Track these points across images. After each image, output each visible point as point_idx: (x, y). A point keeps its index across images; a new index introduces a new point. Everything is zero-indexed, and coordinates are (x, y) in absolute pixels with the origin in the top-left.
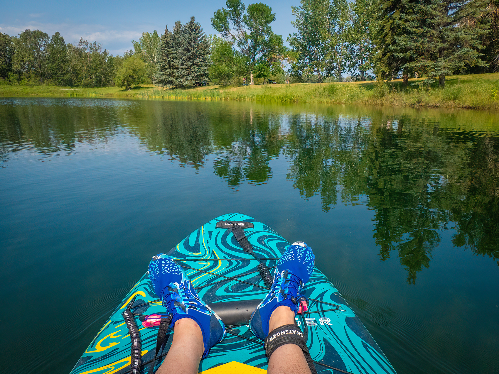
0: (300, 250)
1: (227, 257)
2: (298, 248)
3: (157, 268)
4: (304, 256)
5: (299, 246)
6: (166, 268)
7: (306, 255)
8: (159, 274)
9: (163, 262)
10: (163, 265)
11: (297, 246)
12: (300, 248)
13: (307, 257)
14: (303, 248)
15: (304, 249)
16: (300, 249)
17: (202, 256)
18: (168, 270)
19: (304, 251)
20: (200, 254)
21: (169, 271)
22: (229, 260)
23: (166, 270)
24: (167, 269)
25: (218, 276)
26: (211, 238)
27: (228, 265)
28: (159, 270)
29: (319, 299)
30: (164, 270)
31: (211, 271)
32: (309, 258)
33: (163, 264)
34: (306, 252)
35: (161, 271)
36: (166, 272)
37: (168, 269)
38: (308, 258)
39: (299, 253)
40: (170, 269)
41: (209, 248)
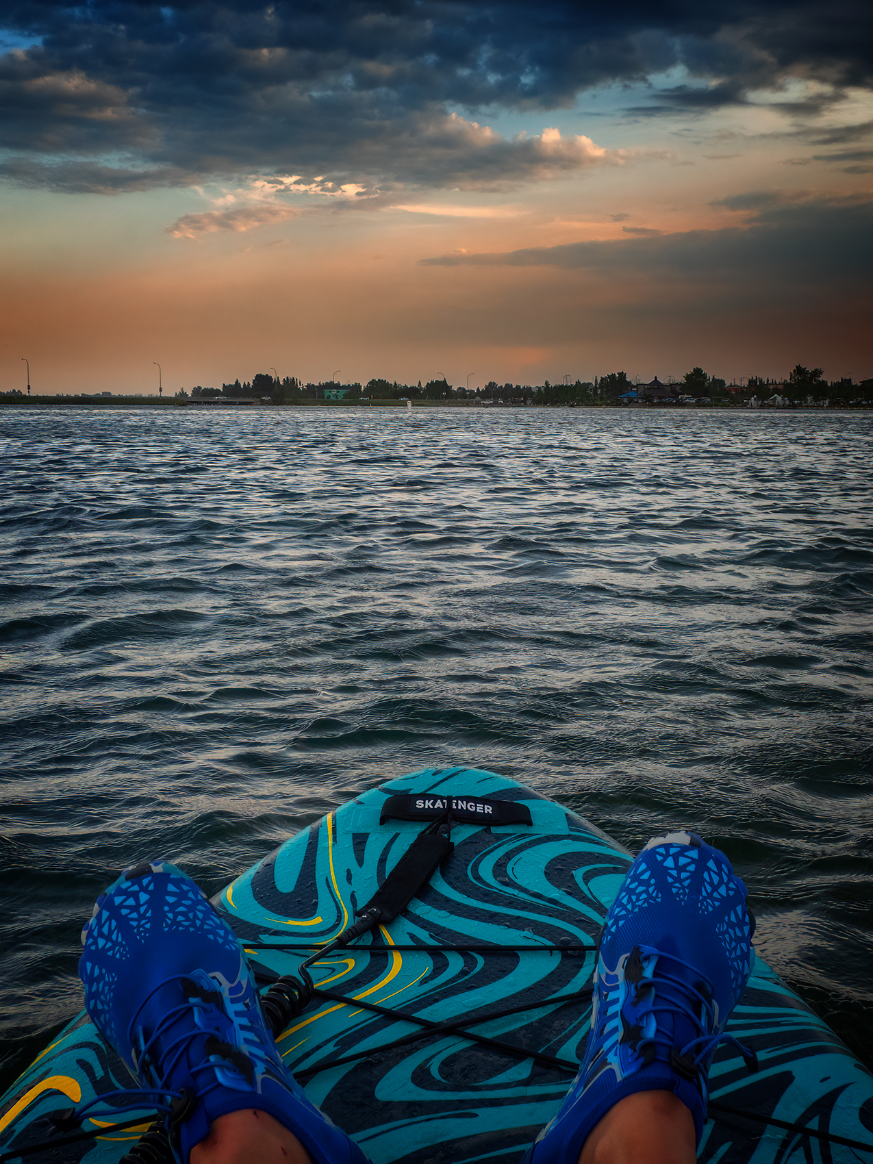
0: (676, 861)
1: (424, 936)
2: (665, 857)
3: (142, 910)
4: (697, 879)
5: (667, 846)
6: (181, 909)
7: (706, 875)
8: (146, 930)
9: (171, 888)
10: (171, 900)
11: (660, 846)
12: (672, 851)
13: (711, 883)
14: (683, 849)
15: (694, 854)
16: (676, 857)
17: (323, 933)
18: (188, 919)
19: (693, 861)
20: (316, 921)
21: (194, 925)
22: (433, 952)
23: (180, 918)
24: (184, 914)
25: (389, 1016)
26: (360, 862)
27: (427, 970)
28: (149, 914)
29: (814, 1124)
30: (170, 915)
31: (360, 996)
32: (723, 890)
33: (172, 894)
34: (701, 864)
35: (158, 917)
36: (179, 924)
37: (191, 915)
38: (715, 888)
39: (674, 873)
40: (196, 916)
41: (353, 896)
